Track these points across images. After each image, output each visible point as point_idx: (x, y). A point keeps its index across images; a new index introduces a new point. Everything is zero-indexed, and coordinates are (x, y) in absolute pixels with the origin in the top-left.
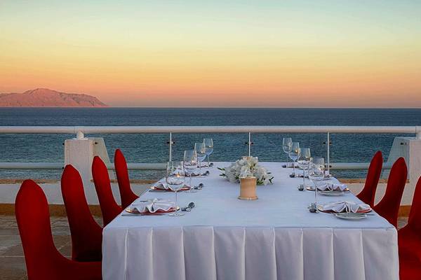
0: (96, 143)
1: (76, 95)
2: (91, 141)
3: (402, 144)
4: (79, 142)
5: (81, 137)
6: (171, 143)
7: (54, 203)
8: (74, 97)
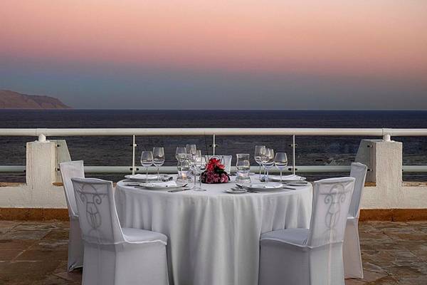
0: (58, 146)
1: (38, 96)
2: (53, 144)
3: (368, 146)
4: (42, 144)
5: (43, 139)
6: (135, 145)
7: (16, 207)
8: (38, 99)
